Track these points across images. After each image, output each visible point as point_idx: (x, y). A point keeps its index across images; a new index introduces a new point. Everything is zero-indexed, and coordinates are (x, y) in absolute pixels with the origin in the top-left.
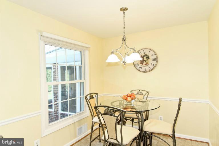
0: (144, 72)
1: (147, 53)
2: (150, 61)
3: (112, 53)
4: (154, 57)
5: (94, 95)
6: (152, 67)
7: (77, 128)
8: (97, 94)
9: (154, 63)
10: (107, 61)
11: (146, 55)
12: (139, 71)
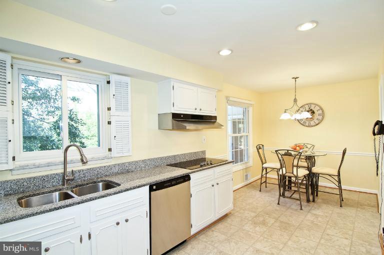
0: (309, 126)
1: (312, 108)
2: (315, 116)
3: (285, 112)
4: (320, 112)
5: (261, 146)
6: (317, 122)
7: (245, 174)
8: (263, 146)
9: (320, 118)
10: (281, 118)
11: (311, 110)
12: (303, 125)
